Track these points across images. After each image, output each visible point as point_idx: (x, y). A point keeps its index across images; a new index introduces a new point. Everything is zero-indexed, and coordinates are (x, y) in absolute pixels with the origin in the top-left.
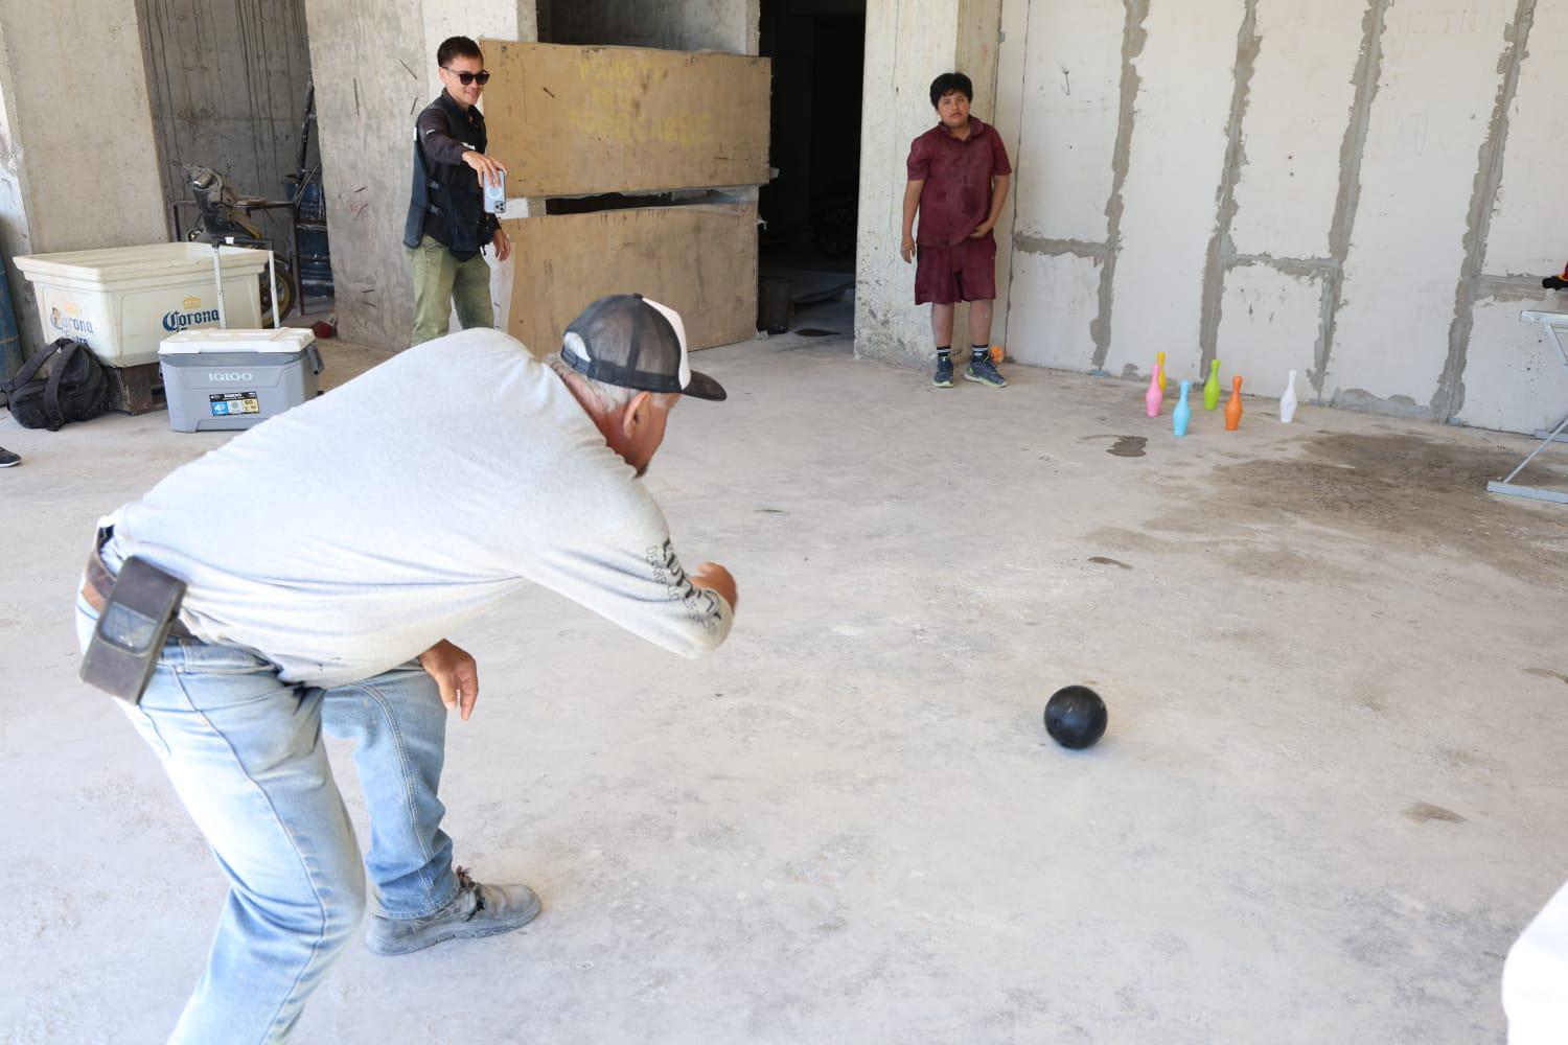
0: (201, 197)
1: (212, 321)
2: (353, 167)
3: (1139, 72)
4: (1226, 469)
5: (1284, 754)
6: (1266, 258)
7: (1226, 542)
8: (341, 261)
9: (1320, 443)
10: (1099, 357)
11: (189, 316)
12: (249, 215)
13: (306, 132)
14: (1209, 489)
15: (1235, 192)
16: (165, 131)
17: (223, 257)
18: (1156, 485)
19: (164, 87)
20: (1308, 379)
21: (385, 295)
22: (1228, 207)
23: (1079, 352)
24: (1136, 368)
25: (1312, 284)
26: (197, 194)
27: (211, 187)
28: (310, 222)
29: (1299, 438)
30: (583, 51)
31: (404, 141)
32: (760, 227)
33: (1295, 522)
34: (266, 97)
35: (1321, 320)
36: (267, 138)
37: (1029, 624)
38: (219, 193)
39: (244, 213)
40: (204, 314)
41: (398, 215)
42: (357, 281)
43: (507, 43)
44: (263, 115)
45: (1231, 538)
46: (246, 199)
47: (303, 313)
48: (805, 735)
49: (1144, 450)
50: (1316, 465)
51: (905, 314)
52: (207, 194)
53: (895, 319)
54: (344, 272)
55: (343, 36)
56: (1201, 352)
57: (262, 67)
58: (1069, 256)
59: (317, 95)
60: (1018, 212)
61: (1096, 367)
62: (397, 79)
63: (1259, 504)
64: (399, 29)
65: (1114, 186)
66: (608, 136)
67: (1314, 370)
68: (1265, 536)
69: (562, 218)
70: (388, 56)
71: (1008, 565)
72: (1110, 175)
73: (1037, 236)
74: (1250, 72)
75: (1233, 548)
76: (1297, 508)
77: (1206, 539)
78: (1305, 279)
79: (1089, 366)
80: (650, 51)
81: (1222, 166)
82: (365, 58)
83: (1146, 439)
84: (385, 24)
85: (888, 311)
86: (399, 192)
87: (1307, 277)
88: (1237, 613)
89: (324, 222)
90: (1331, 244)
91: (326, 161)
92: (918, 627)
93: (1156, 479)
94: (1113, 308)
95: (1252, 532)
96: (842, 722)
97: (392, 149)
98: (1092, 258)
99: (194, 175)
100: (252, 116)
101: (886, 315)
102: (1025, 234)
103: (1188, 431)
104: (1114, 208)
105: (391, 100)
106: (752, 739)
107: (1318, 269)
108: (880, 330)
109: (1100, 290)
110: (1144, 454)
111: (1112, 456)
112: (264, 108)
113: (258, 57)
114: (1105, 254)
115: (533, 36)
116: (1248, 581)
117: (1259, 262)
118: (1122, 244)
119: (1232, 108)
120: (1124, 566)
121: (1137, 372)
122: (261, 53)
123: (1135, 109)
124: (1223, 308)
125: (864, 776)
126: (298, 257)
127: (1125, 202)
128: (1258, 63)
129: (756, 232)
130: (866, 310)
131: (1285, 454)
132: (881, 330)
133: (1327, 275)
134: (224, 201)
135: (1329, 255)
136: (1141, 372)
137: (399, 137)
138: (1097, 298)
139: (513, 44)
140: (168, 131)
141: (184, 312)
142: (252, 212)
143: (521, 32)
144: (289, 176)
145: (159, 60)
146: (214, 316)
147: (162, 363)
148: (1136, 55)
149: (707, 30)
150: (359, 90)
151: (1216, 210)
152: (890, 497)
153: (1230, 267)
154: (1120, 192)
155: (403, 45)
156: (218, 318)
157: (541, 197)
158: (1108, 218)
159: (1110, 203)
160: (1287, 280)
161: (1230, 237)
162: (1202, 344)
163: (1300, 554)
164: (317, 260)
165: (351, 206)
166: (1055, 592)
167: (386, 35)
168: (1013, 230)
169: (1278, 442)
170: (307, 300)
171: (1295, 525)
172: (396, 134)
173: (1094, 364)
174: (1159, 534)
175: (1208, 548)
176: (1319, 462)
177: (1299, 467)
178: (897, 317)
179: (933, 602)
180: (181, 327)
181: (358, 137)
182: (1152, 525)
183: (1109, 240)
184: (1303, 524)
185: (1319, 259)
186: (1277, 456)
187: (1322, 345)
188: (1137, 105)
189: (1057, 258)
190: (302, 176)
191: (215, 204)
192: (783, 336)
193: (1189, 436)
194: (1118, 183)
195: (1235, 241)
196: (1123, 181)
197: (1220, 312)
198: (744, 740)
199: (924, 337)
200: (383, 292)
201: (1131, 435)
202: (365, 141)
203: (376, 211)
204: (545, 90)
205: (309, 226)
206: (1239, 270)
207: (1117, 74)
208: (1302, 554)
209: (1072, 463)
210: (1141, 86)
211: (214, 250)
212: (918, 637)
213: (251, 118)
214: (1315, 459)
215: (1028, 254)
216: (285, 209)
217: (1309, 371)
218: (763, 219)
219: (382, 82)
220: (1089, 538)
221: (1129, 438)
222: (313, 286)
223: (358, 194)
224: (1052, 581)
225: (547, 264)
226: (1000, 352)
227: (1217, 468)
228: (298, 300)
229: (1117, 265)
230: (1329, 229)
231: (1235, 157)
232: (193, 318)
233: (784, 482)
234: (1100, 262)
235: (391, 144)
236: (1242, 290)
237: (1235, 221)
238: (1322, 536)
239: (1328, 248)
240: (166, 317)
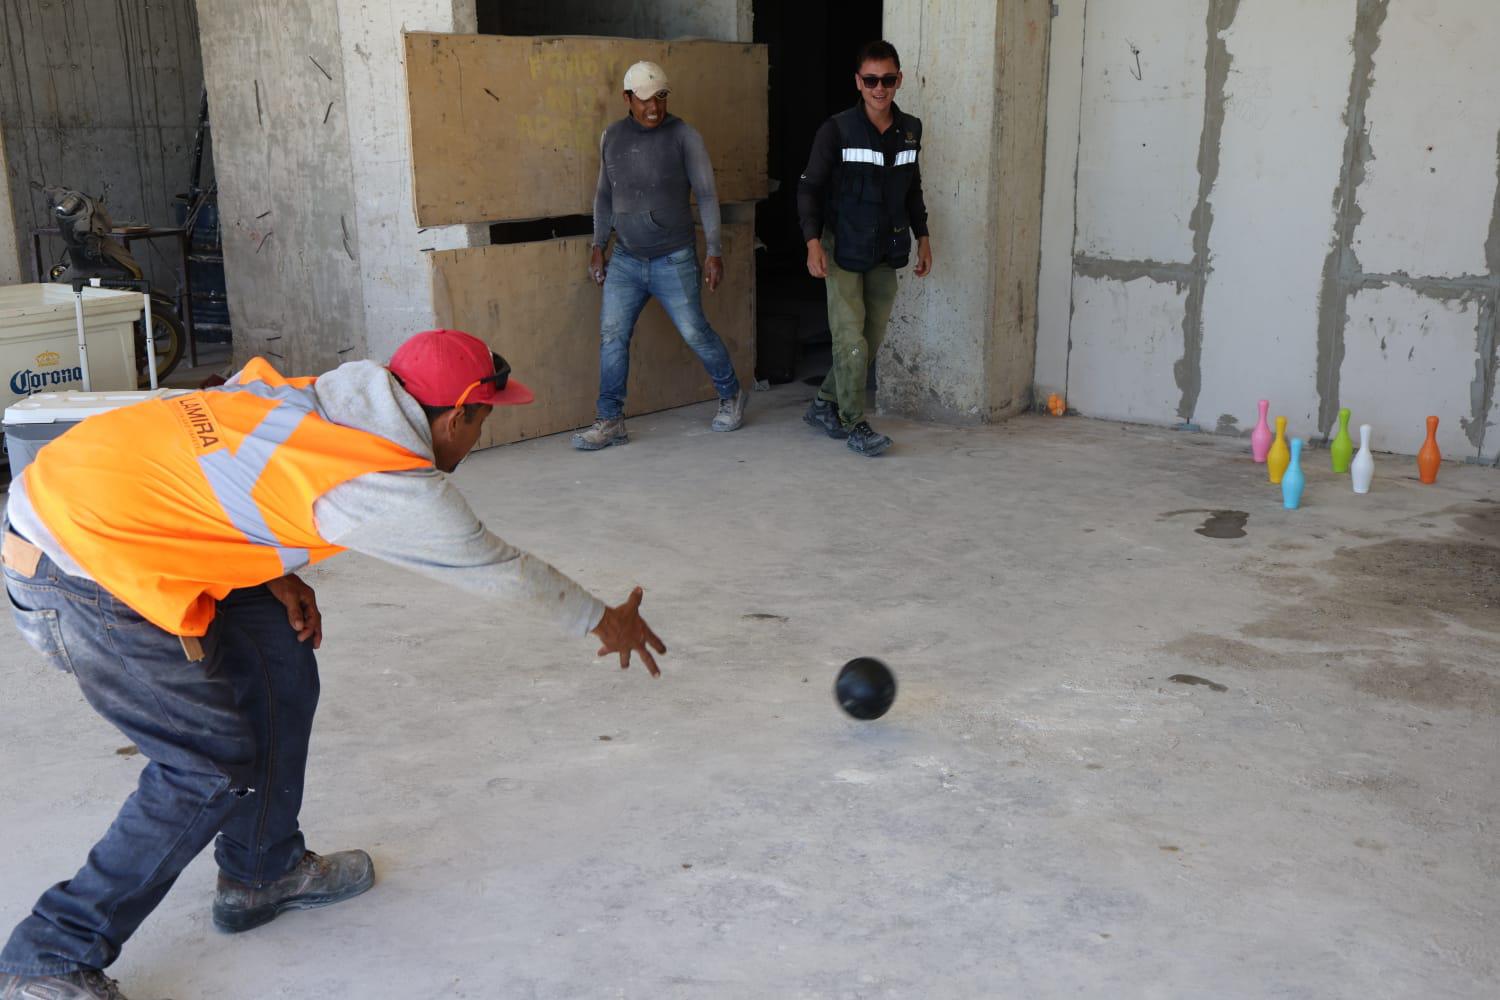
0: (65, 225)
1: (73, 381)
2: (255, 187)
3: (1230, 49)
4: (1353, 553)
5: (1435, 954)
6: (1401, 277)
7: (1354, 653)
8: (241, 303)
9: (1481, 516)
10: (1187, 407)
11: (44, 375)
12: (128, 247)
13: (200, 143)
14: (1329, 581)
15: (1358, 196)
16: (25, 143)
17: (85, 301)
18: (1259, 576)
19: (24, 90)
20: (1464, 431)
21: (295, 343)
22: (1349, 215)
23: (1160, 402)
24: (1235, 420)
25: (1465, 309)
26: (61, 222)
27: (79, 214)
28: (205, 252)
29: (1451, 510)
30: (534, 44)
31: (316, 154)
32: (758, 252)
33: (1446, 625)
34: (152, 101)
35: (1478, 356)
36: (153, 150)
37: (1091, 767)
38: (88, 221)
39: (121, 243)
40: (63, 372)
41: (309, 245)
42: (260, 327)
43: (439, 35)
44: (147, 123)
45: (1358, 648)
46: (124, 226)
47: (195, 364)
48: (795, 921)
49: (1243, 528)
50: (1475, 547)
51: (938, 358)
52: (73, 222)
53: (926, 365)
54: (244, 315)
55: (241, 29)
56: (1319, 399)
57: (147, 63)
58: (1145, 280)
59: (211, 100)
60: (1079, 226)
61: (1183, 420)
62: (307, 79)
63: (1398, 601)
64: (308, 20)
65: (1201, 193)
66: (566, 146)
67: (1471, 419)
68: (1405, 645)
69: (509, 247)
70: (296, 53)
71: (1064, 686)
72: (1195, 179)
73: (1104, 257)
74: (1374, 42)
75: (1362, 662)
76: (1450, 605)
77: (1324, 649)
78: (1454, 303)
79: (1173, 418)
80: (616, 40)
81: (1340, 162)
82: (268, 55)
83: (1247, 515)
84: (291, 14)
85: (917, 355)
86: (311, 218)
87: (1458, 301)
88: (1369, 752)
89: (220, 253)
90: (1488, 258)
91: (221, 181)
92: (944, 771)
93: (1259, 568)
94: (1203, 345)
95: (1387, 639)
96: (843, 903)
97: (301, 165)
98: (1174, 282)
99: (58, 198)
100: (134, 123)
101: (914, 360)
102: (1088, 254)
103: (1303, 502)
104: (1201, 220)
105: (300, 105)
106: (727, 927)
107: (1472, 290)
108: (907, 379)
109: (1185, 324)
110: (1244, 534)
111: (1201, 538)
112: (149, 113)
113: (142, 52)
114: (1192, 277)
115: (471, 27)
116: (1384, 707)
117: (1392, 283)
118: (1212, 264)
119: (1352, 89)
120: (1217, 688)
121: (1236, 425)
122: (145, 47)
123: (1226, 95)
124: (1345, 342)
125: (867, 979)
126: (189, 295)
127: (1215, 211)
128: (1385, 31)
129: (753, 259)
130: (890, 353)
131: (1433, 532)
132: (908, 377)
133: (1484, 298)
134: (95, 230)
135: (1486, 272)
136: (1241, 426)
137: (310, 150)
138: (1182, 333)
139: (447, 36)
140: (28, 143)
141: (37, 370)
142: (133, 243)
143: (456, 22)
144: (178, 196)
145: (18, 59)
146: (75, 374)
147: (7, 435)
148: (1225, 28)
149: (688, 13)
150: (261, 95)
151: (1334, 219)
152: (916, 596)
153: (1354, 291)
154: (1208, 200)
155: (314, 39)
156: (81, 377)
157: (485, 222)
158: (1193, 233)
159: (1195, 213)
160: (1428, 303)
161: (1353, 253)
162: (1320, 388)
163: (1453, 670)
164: (214, 298)
165: (253, 234)
166: (1126, 723)
167: (293, 27)
168: (1073, 251)
169: (1424, 515)
170: (201, 347)
171: (1447, 629)
172: (306, 147)
173: (1179, 416)
174: (1262, 643)
175: (1328, 661)
176: (1479, 542)
177: (1452, 549)
178: (929, 362)
179: (966, 737)
180: (33, 389)
181: (260, 151)
182: (1253, 630)
183: (1195, 260)
184: (1458, 628)
185: (1473, 277)
186: (1421, 535)
187: (1481, 386)
188: (1228, 88)
189: (1128, 284)
190: (195, 196)
191: (83, 234)
192: (790, 385)
193: (1305, 510)
194: (1206, 187)
195: (1360, 257)
196: (1212, 185)
197: (1342, 347)
198: (716, 929)
199: (963, 387)
200: (291, 338)
201: (1227, 508)
202: (269, 156)
203: (282, 241)
204: (488, 92)
205: (204, 258)
206: (1366, 295)
207: (1201, 51)
208: (1457, 669)
209: (1148, 548)
210: (1232, 66)
211: (75, 294)
212: (945, 785)
213: (134, 126)
214: (1474, 539)
215: (1092, 280)
216: (175, 237)
217: (1464, 422)
218: (763, 241)
219: (289, 84)
220: (1169, 648)
221: (1224, 512)
222: (208, 331)
223: (261, 220)
224: (1120, 708)
225: (492, 305)
226: (1060, 403)
227: (1341, 552)
228: (188, 350)
229: (1206, 289)
230: (1485, 237)
231: (1357, 150)
232: (49, 378)
233: (782, 578)
234: (1185, 288)
235: (301, 160)
236: (1371, 320)
237: (1359, 232)
238: (1483, 643)
239: (1484, 262)
240: (14, 378)
